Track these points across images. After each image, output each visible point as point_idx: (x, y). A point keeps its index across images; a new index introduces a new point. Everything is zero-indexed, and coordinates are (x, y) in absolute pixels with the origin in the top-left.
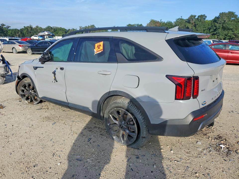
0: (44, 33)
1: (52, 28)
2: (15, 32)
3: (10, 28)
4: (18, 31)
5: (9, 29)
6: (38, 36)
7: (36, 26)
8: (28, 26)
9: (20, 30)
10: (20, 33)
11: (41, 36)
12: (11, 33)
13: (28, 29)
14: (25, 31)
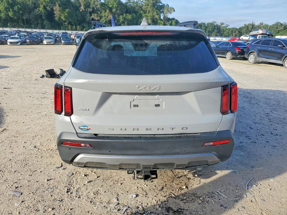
0: (258, 31)
1: (282, 24)
2: (232, 32)
3: (229, 27)
4: (236, 31)
5: (227, 28)
6: (249, 36)
7: (260, 23)
8: (249, 24)
9: (239, 28)
10: (237, 32)
11: (253, 36)
12: (228, 33)
13: (248, 28)
14: (244, 30)
